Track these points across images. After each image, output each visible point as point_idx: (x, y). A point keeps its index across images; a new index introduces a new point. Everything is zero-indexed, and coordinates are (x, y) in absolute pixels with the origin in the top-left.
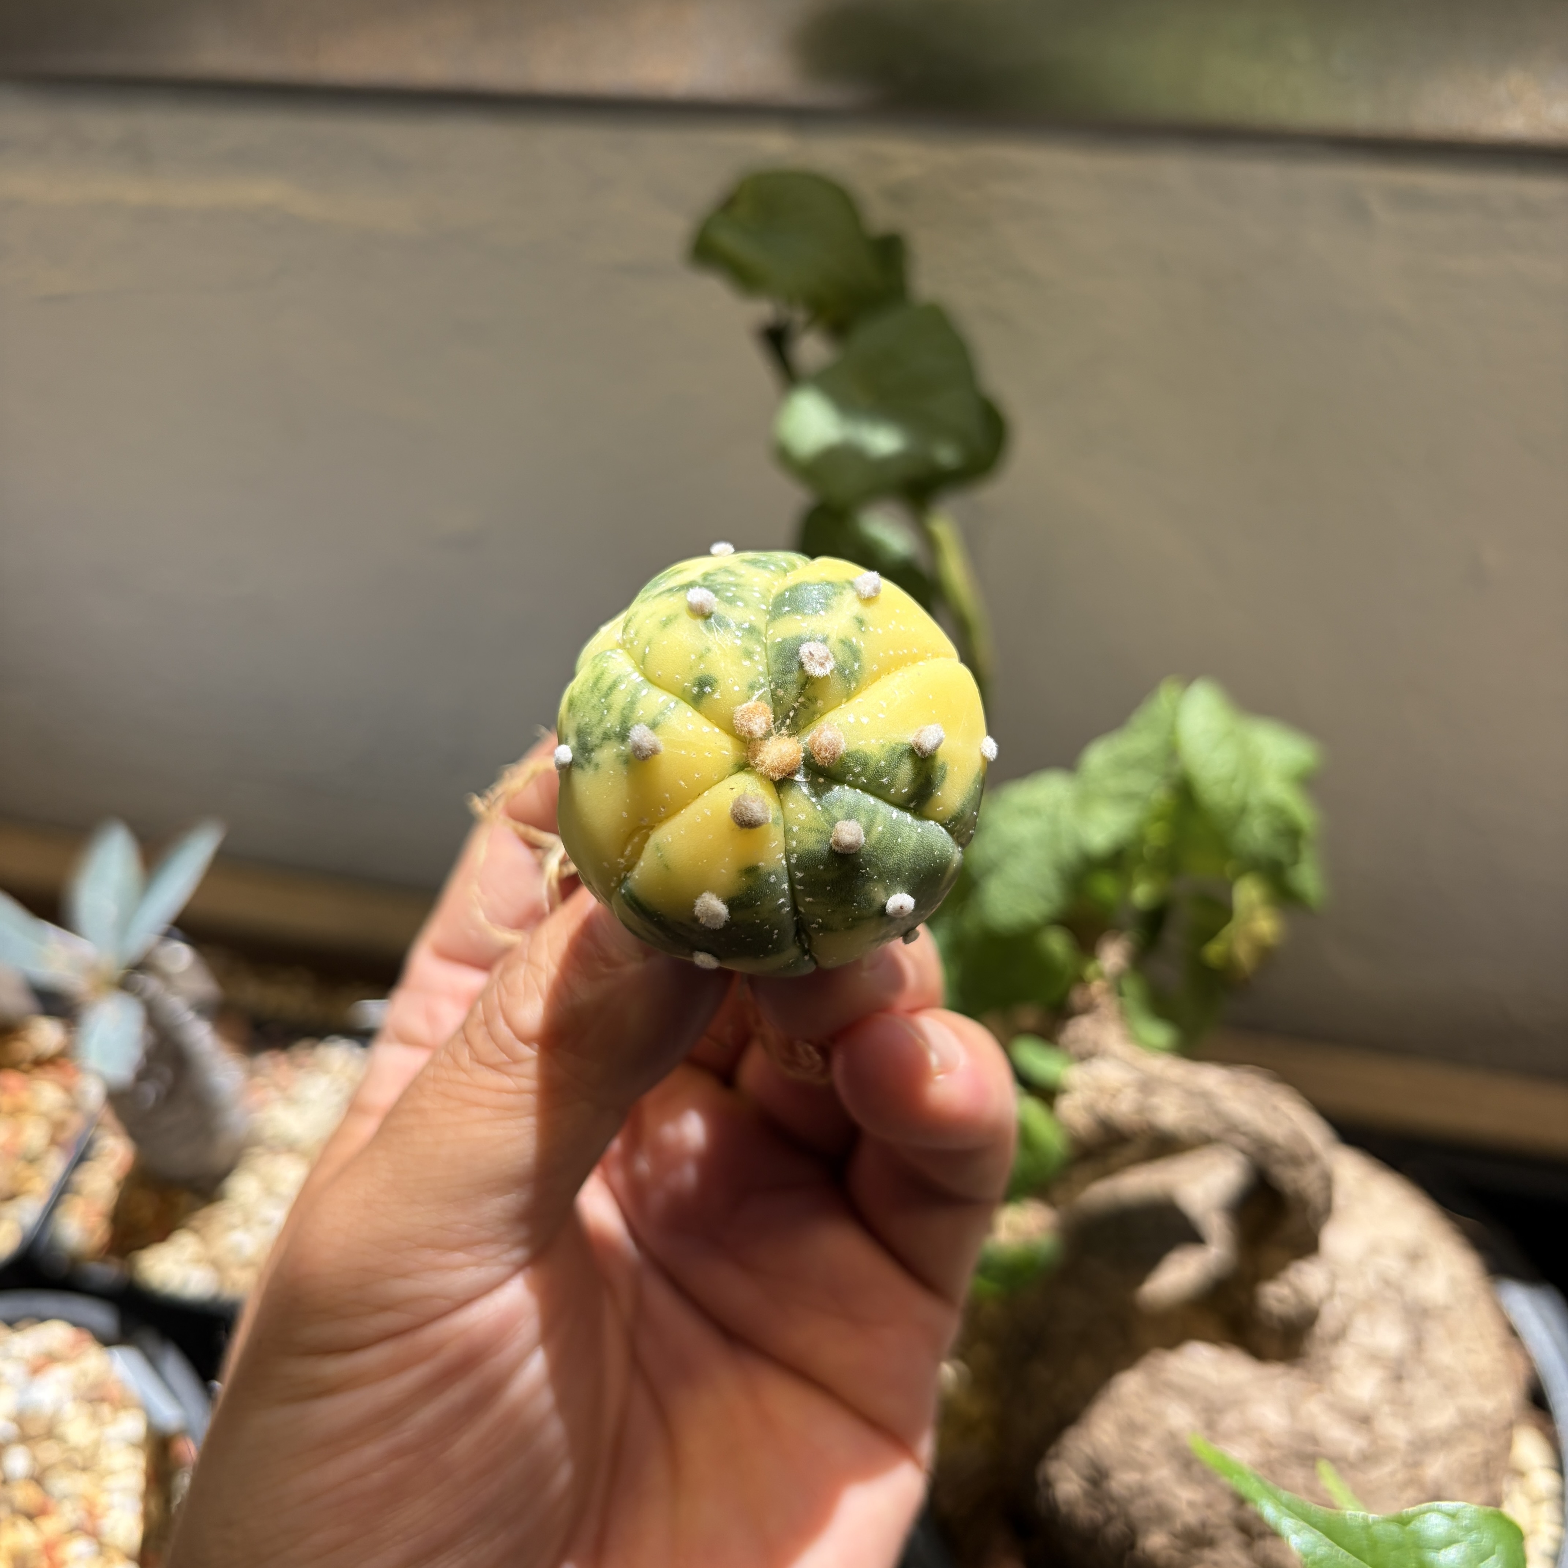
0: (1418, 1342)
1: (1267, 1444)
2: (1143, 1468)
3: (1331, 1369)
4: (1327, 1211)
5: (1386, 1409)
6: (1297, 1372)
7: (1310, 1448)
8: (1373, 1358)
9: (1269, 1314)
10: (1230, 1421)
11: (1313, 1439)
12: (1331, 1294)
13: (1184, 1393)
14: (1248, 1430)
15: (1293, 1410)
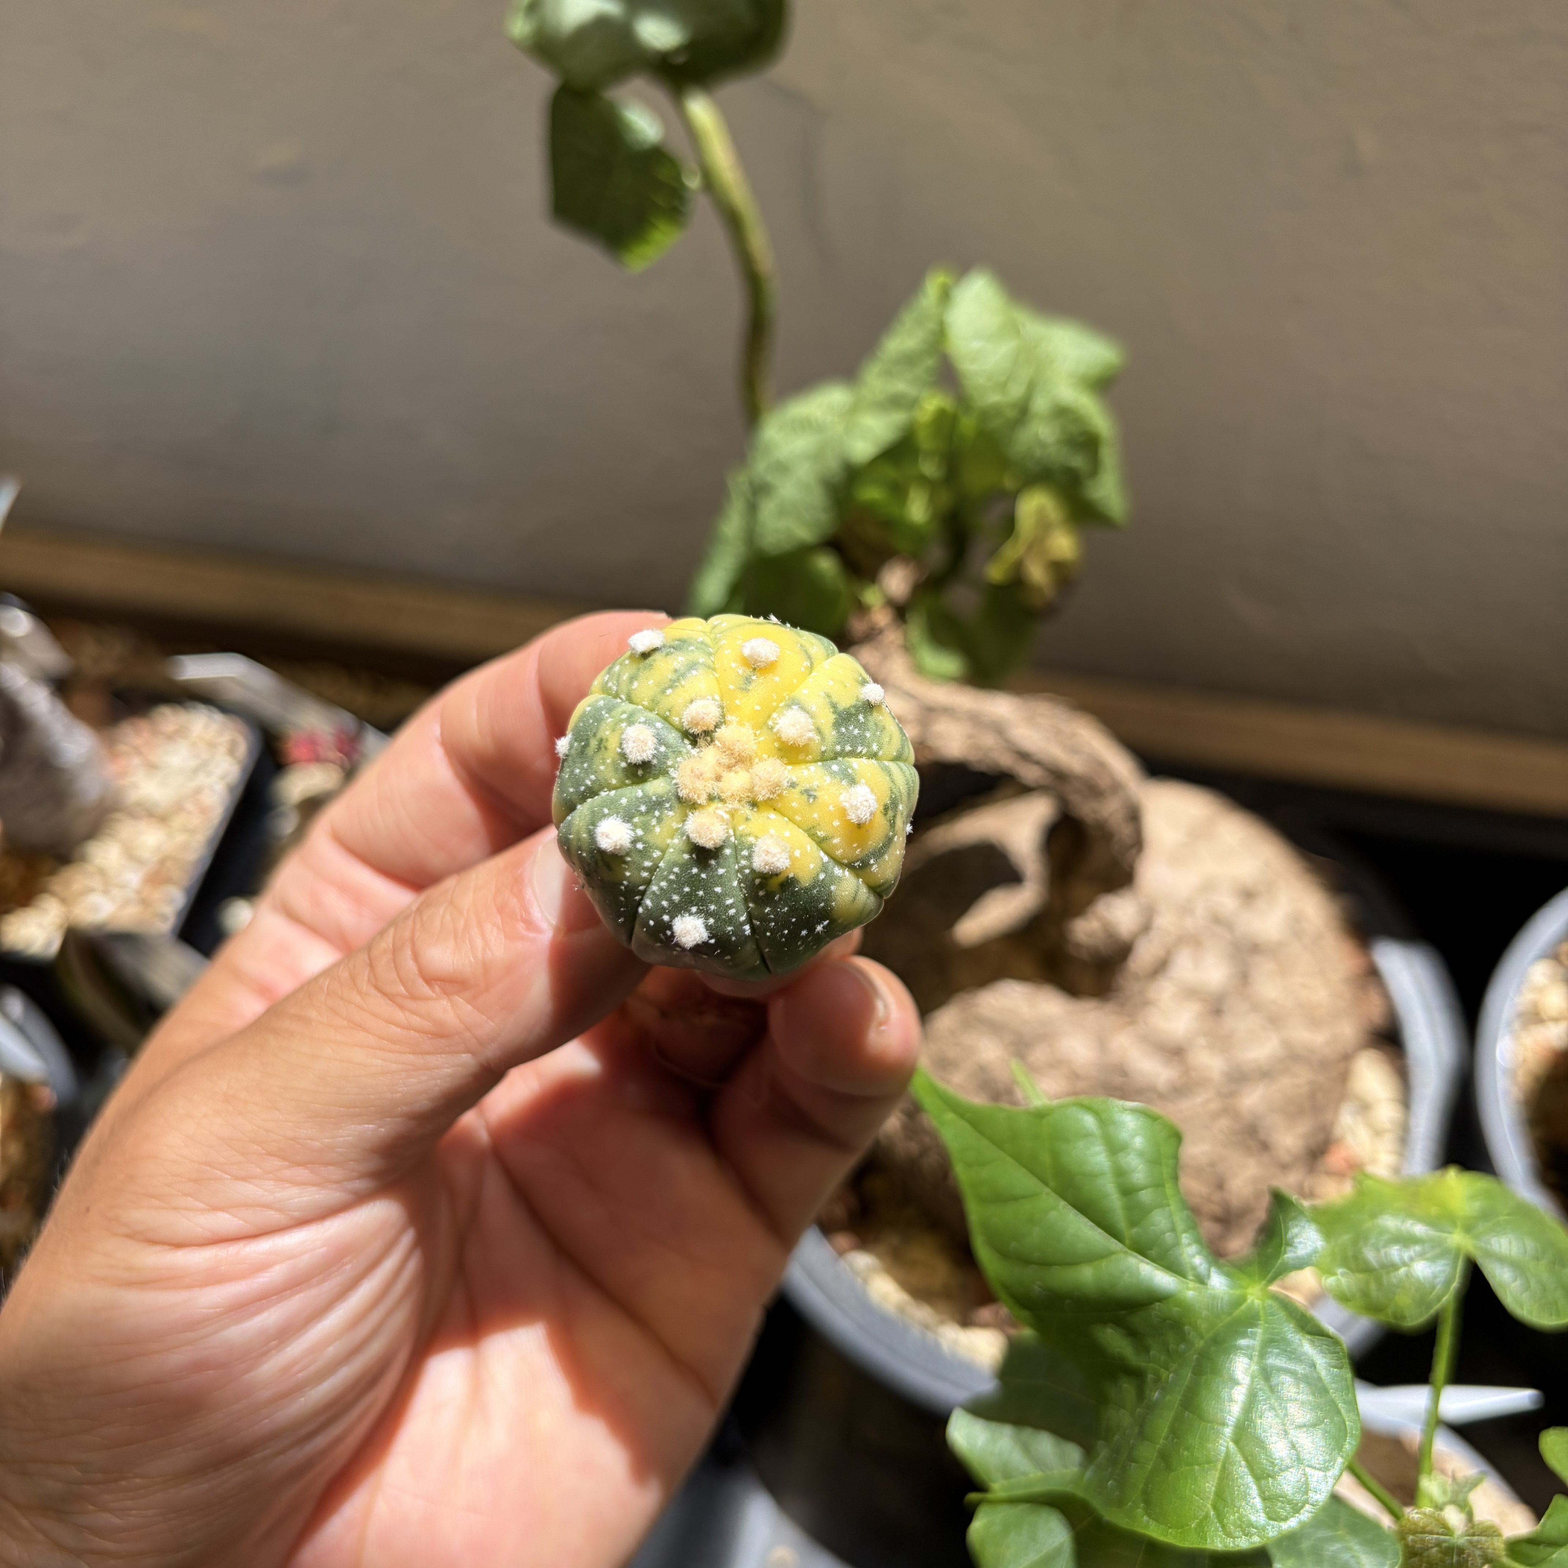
0: (1244, 978)
1: (1075, 1076)
3: (1146, 1003)
4: (1138, 843)
5: (1202, 1041)
6: (1109, 1007)
7: (1117, 1080)
8: (1191, 993)
9: (1078, 947)
10: (1040, 1054)
11: (1122, 1070)
12: (1145, 930)
13: (995, 1027)
14: (1056, 1064)
15: (1102, 1043)
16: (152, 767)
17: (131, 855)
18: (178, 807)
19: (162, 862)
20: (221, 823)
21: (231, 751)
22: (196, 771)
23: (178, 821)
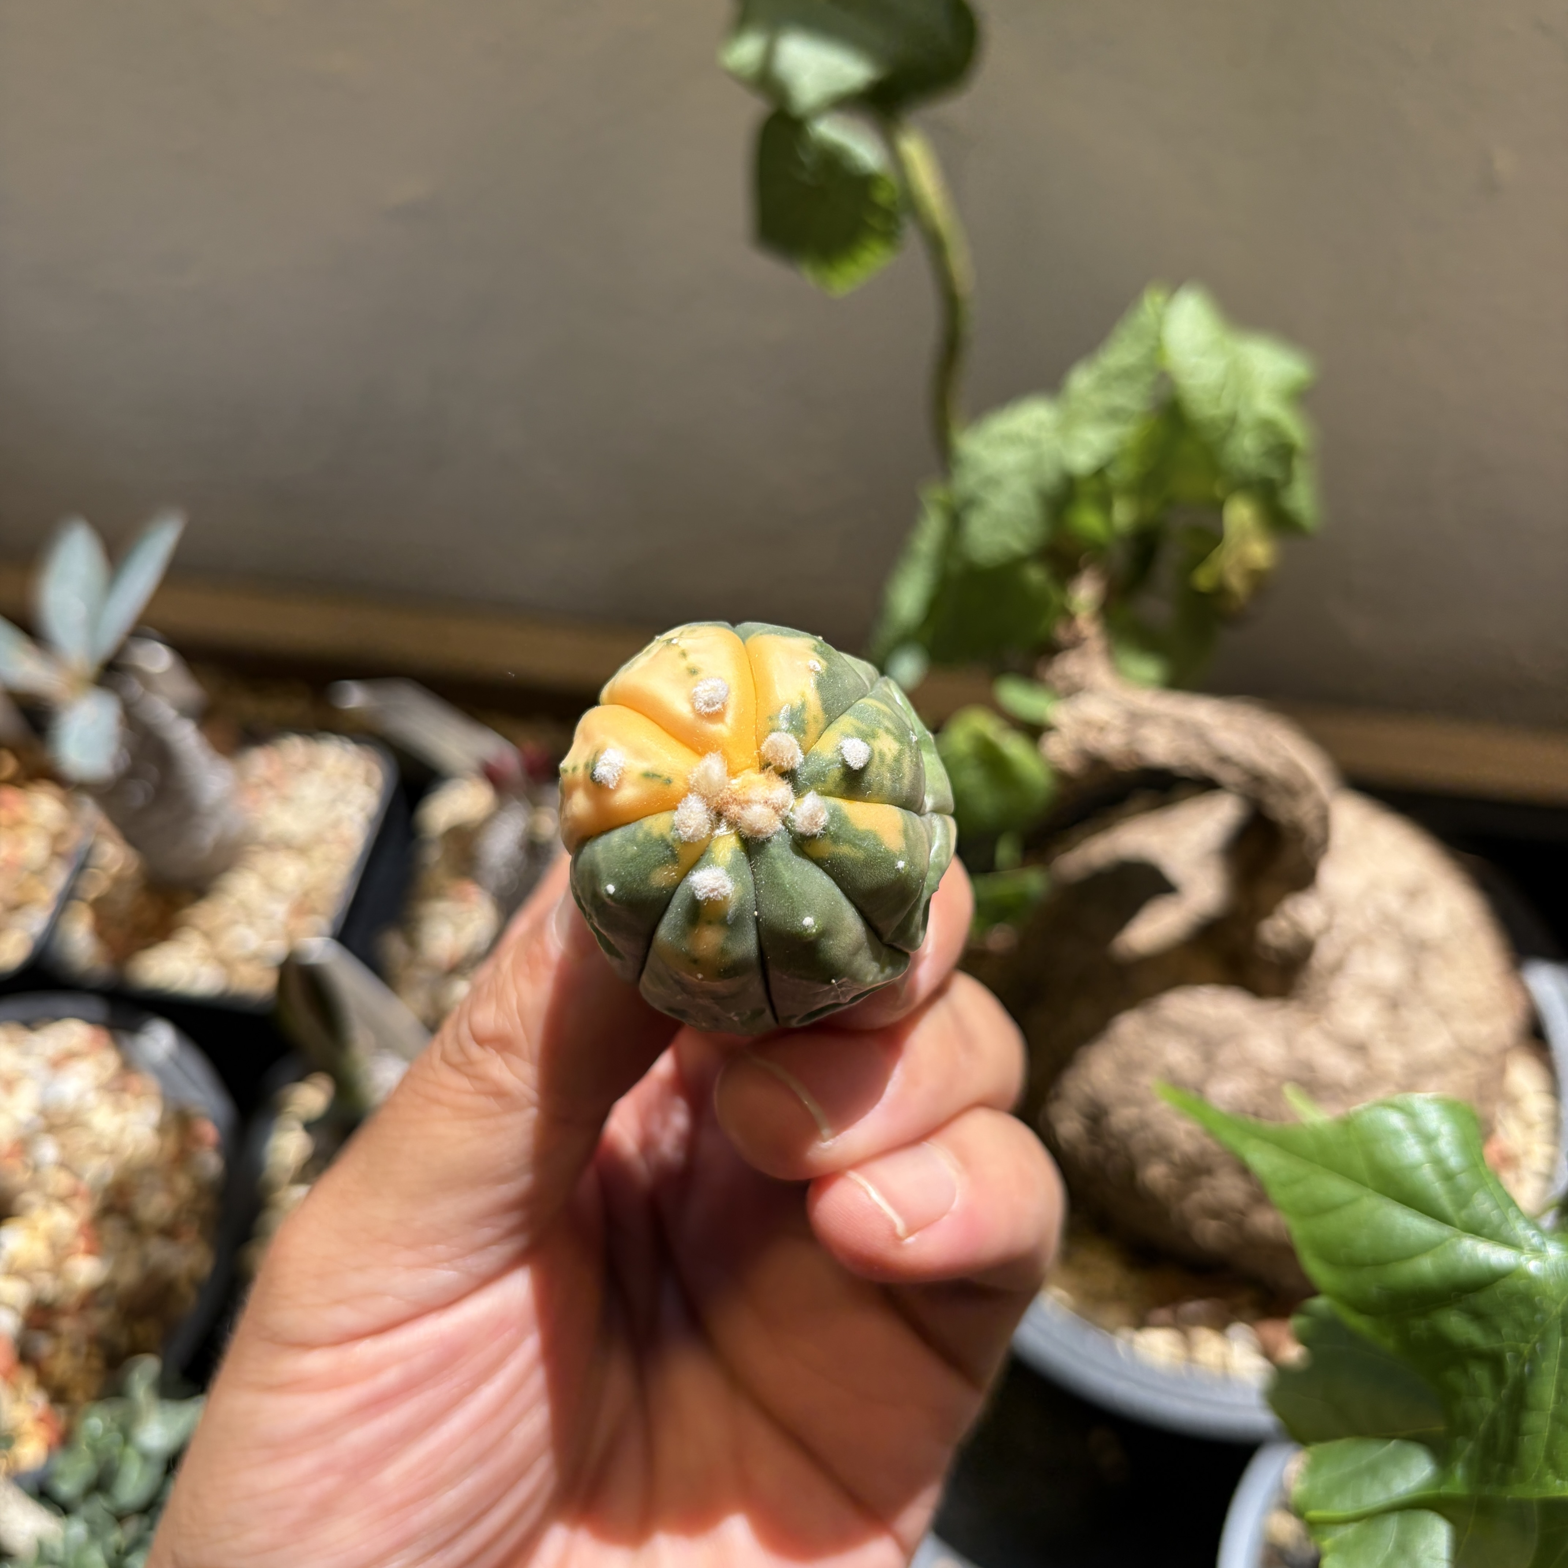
0: (1416, 974)
1: (1263, 1073)
2: (1140, 1103)
3: (1329, 1000)
4: (1322, 845)
5: (1383, 1037)
6: (1294, 1004)
8: (1371, 989)
9: (1266, 947)
10: (1226, 1055)
11: (1309, 1066)
12: (1328, 928)
13: (1182, 1031)
14: (1245, 1063)
15: (1289, 1041)
16: (285, 800)
17: (270, 886)
18: (318, 839)
19: (306, 894)
20: (363, 854)
21: (368, 782)
22: (333, 802)
23: (318, 854)
